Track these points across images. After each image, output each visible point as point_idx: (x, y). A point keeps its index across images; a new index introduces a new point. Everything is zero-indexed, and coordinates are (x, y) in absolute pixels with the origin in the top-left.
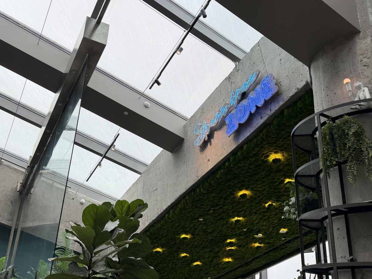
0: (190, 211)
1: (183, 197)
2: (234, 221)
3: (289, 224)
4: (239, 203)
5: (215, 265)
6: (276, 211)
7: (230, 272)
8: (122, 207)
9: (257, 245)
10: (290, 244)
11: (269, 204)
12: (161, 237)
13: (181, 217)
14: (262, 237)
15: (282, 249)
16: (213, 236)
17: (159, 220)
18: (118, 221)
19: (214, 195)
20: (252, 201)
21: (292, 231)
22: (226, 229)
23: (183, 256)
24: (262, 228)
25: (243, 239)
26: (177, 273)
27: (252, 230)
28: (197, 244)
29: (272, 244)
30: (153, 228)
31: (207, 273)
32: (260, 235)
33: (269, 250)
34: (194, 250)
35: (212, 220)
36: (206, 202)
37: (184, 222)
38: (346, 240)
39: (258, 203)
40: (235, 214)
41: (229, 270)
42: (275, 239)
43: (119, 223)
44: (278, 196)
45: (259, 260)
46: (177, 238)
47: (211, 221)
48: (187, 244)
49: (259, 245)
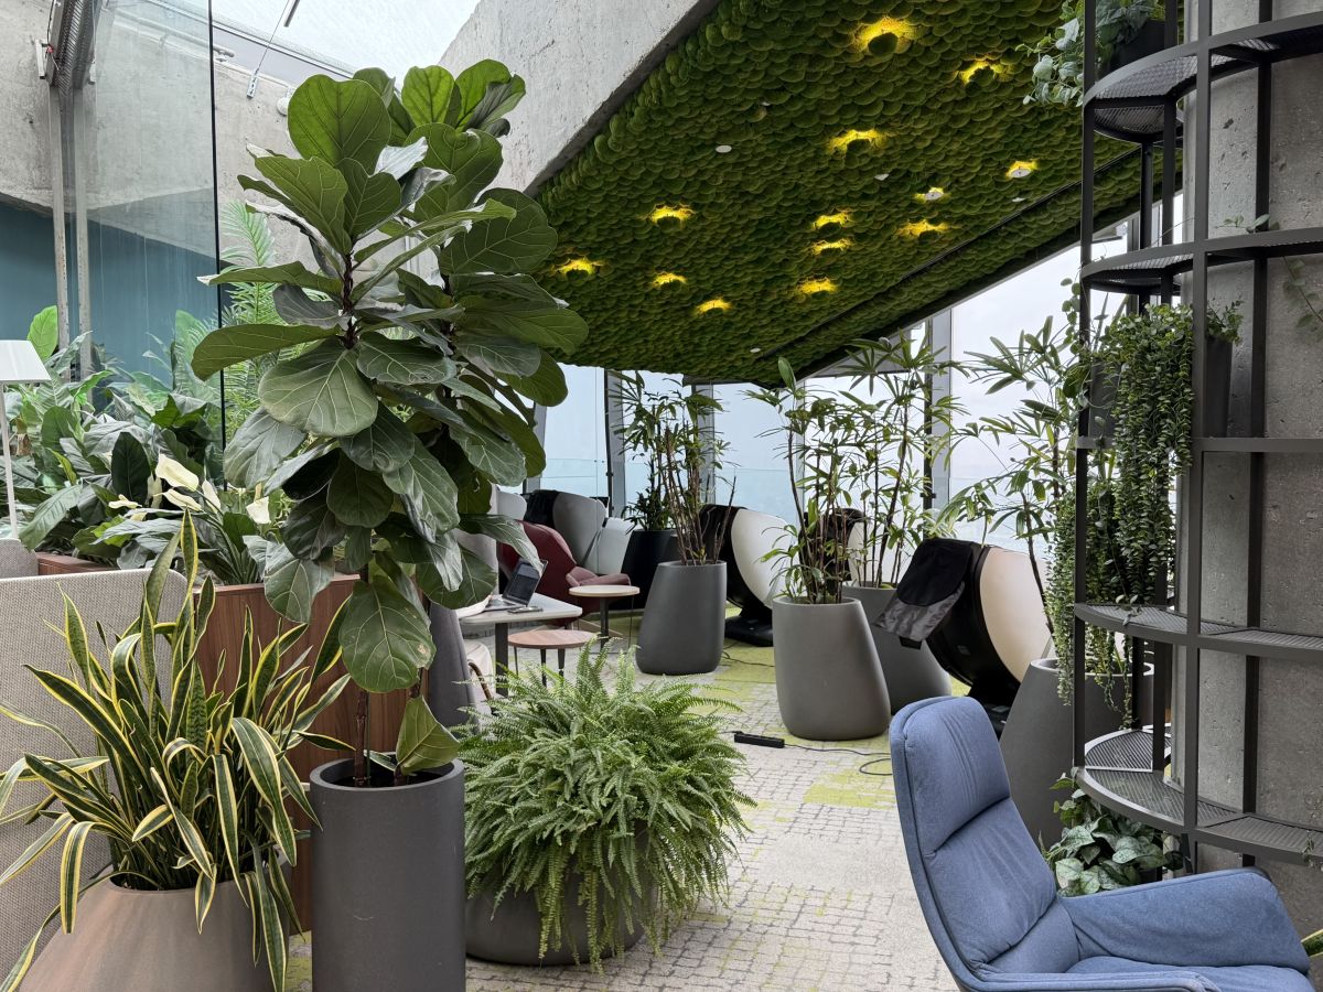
0: (681, 118)
1: (654, 63)
2: (845, 148)
3: (1045, 143)
4: (868, 72)
5: (775, 306)
6: (1001, 95)
7: (826, 326)
8: (432, 95)
9: (923, 227)
10: (1039, 218)
11: (979, 72)
12: (583, 222)
13: (652, 144)
14: (944, 199)
15: (1011, 234)
16: (765, 209)
17: (571, 161)
18: (424, 144)
19: (772, 46)
20: (914, 62)
21: (1051, 168)
22: (814, 177)
23: (665, 285)
24: (945, 165)
25: (873, 211)
26: (646, 341)
27: (908, 173)
28: (713, 238)
29: (976, 222)
30: (554, 190)
31: (749, 336)
32: (936, 193)
33: (964, 242)
34: (703, 261)
35: (763, 149)
36: (741, 76)
37: (664, 163)
38: (1251, 162)
39: (937, 68)
40: (848, 117)
41: (824, 320)
42: (989, 200)
43: (425, 148)
44: (1012, 37)
45: (925, 279)
46: (639, 222)
47: (762, 153)
48: (676, 241)
49: (931, 228)
